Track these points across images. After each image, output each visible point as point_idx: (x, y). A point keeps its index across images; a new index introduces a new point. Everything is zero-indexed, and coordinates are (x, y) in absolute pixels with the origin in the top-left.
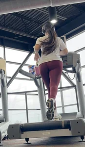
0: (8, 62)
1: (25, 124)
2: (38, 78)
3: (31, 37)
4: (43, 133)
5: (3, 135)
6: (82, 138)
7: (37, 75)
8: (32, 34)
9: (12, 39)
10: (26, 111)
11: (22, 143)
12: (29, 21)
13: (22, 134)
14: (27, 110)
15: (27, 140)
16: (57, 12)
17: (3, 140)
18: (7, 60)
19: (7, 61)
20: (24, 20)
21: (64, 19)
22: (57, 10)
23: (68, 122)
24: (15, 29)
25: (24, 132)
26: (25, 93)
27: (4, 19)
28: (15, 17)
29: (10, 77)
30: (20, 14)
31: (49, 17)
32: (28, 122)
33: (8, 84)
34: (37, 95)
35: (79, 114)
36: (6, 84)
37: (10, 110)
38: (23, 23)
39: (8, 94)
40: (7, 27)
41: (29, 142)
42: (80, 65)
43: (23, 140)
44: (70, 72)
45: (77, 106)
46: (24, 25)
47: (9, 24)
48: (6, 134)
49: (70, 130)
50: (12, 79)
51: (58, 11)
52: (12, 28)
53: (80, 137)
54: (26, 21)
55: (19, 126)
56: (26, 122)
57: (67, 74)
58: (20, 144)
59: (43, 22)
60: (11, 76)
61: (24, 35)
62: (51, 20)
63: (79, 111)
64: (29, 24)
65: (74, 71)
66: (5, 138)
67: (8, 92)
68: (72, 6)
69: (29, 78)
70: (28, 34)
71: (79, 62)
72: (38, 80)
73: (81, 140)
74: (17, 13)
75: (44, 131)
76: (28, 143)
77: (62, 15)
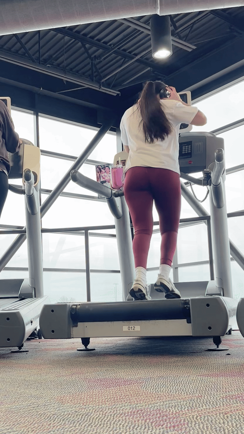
0: (44, 152)
1: (83, 305)
2: (117, 195)
3: (104, 90)
4: (125, 326)
5: (29, 329)
6: (217, 341)
7: (116, 186)
8: (108, 85)
9: (56, 95)
10: (85, 274)
11: (72, 349)
12: (101, 51)
13: (75, 329)
14: (88, 271)
15: (86, 341)
16: (171, 28)
17: (28, 339)
18: (42, 147)
19: (42, 151)
20: (87, 46)
21: (190, 47)
22: (174, 24)
23: (186, 302)
24: (64, 70)
25: (79, 324)
26: (85, 231)
27: (39, 42)
28: (67, 38)
29: (48, 191)
30: (78, 32)
31: (152, 42)
32: (89, 299)
33: (45, 207)
34: (114, 236)
35: (213, 286)
36: (38, 208)
37: (46, 270)
38: (86, 55)
39: (44, 231)
40: (44, 62)
41: (89, 347)
42: (222, 166)
43: (77, 343)
44: (198, 182)
45: (208, 266)
46: (88, 60)
47: (51, 56)
48: (36, 325)
49: (189, 322)
50: (54, 195)
51: (176, 28)
52: (58, 65)
53: (211, 341)
54: (94, 48)
55: (68, 309)
56: (84, 300)
57: (189, 188)
58: (68, 349)
59: (136, 55)
60: (53, 187)
61: (87, 84)
62: (156, 50)
63: (212, 278)
64: (100, 56)
65: (206, 181)
66: (33, 336)
67: (44, 226)
68: (212, 16)
69: (96, 195)
70: (98, 82)
71: (220, 158)
72: (118, 200)
73: (214, 347)
74: (71, 28)
75: (126, 322)
76: (87, 350)
77: (186, 38)
